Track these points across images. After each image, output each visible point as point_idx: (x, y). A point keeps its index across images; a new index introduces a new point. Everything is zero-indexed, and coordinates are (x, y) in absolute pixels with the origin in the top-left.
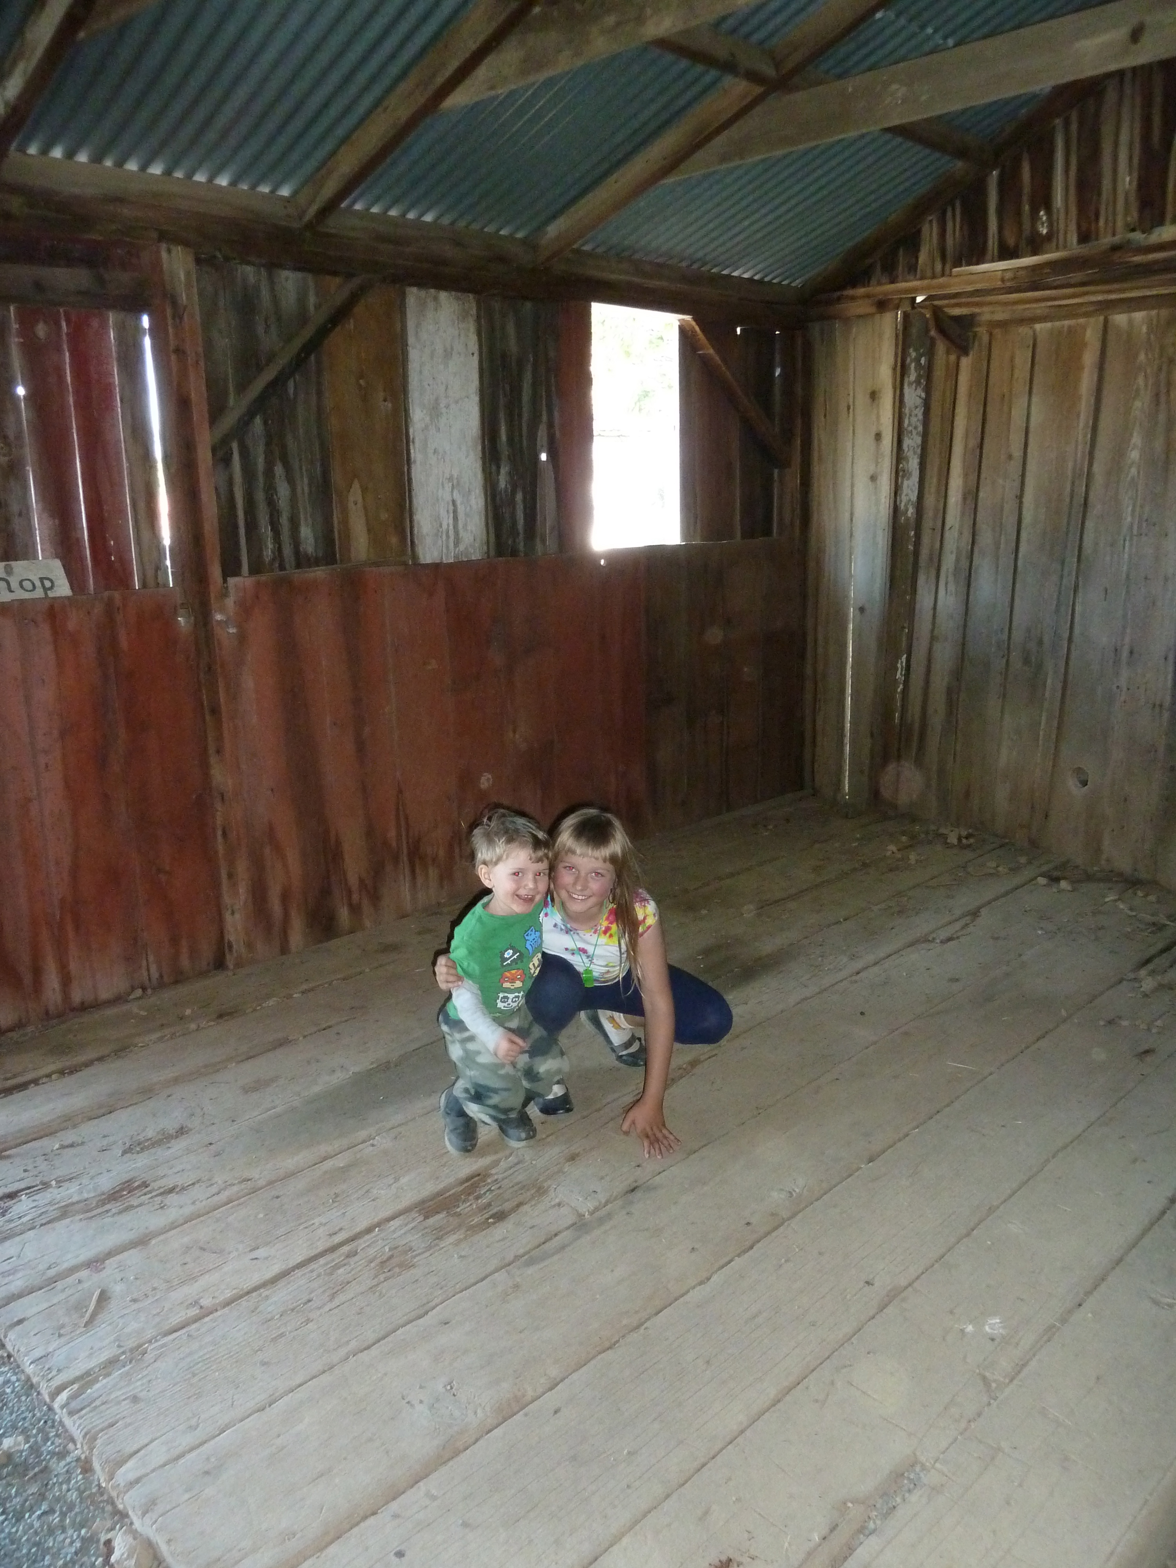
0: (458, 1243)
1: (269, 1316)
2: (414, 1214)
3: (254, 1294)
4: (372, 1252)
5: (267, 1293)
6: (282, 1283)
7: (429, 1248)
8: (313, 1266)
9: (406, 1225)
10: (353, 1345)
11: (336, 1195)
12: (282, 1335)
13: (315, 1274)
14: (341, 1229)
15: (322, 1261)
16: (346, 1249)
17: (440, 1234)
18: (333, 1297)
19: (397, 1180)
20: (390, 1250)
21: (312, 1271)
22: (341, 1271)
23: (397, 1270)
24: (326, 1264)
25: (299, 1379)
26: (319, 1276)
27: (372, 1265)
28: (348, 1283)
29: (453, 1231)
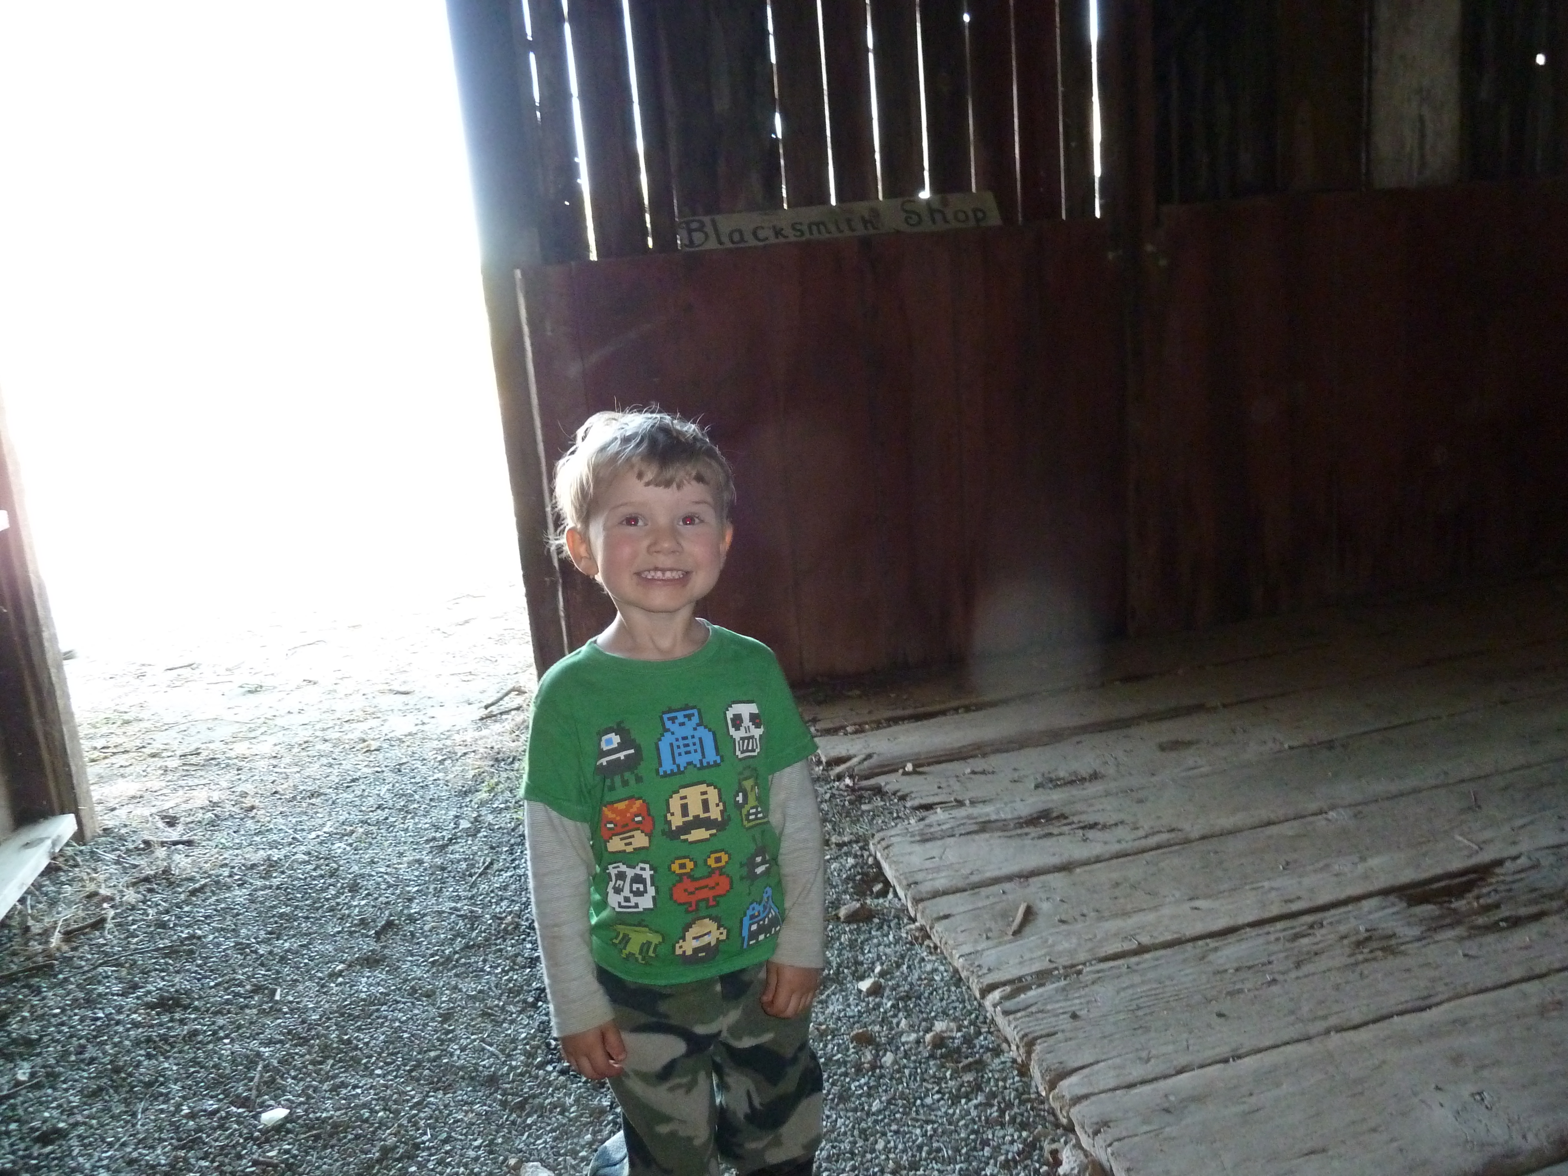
0: (1461, 939)
1: (1221, 969)
2: (1392, 898)
3: (1200, 943)
4: (1343, 929)
5: (1217, 944)
6: (1232, 938)
7: (1419, 939)
8: (1267, 928)
9: (1384, 908)
10: (1333, 1021)
11: (1288, 863)
12: (1240, 991)
13: (1272, 938)
14: (1299, 898)
15: (1279, 925)
16: (1308, 919)
17: (1434, 926)
18: (1298, 965)
19: (1363, 859)
20: (1367, 930)
21: (1268, 933)
22: (1305, 941)
23: (1379, 954)
24: (1284, 930)
25: (1268, 1043)
26: (1278, 939)
27: (1345, 942)
28: (1316, 954)
29: (1451, 926)
